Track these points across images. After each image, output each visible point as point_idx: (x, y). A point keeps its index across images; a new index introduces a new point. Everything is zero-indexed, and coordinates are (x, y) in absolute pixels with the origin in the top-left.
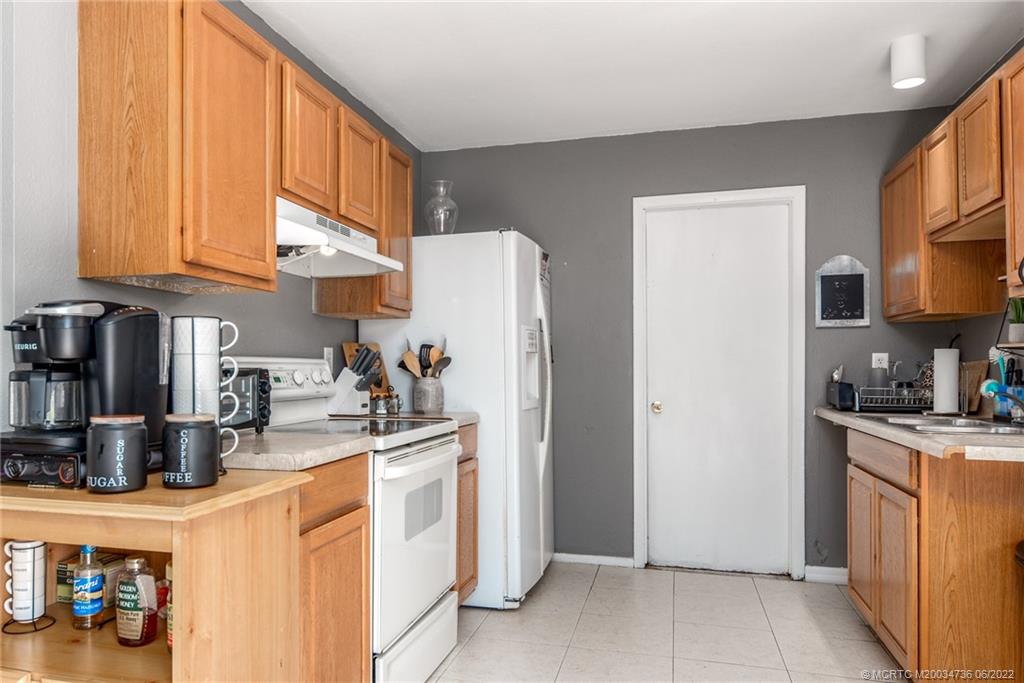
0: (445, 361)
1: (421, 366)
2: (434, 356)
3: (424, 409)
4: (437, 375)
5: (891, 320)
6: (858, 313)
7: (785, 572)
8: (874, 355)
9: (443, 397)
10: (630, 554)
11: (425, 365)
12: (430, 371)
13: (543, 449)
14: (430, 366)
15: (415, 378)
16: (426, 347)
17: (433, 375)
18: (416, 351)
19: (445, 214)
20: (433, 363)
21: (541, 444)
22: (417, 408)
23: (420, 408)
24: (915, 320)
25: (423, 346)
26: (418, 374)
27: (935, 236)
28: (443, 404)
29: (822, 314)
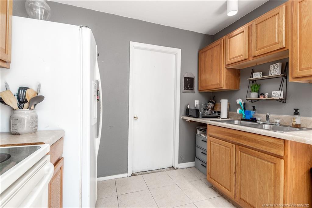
0: (39, 99)
1: (19, 101)
2: (29, 95)
3: (20, 131)
4: (32, 107)
5: (200, 91)
6: (192, 89)
7: (172, 166)
8: (195, 101)
9: (37, 122)
10: (126, 172)
11: (22, 102)
12: (26, 105)
13: (98, 141)
14: (26, 101)
15: (13, 110)
16: (23, 89)
17: (29, 108)
18: (15, 91)
19: (42, 12)
20: (28, 100)
21: (97, 139)
22: (13, 131)
23: (16, 131)
24: (210, 92)
25: (21, 88)
26: (16, 106)
27: (228, 66)
28: (37, 126)
29: (184, 88)
